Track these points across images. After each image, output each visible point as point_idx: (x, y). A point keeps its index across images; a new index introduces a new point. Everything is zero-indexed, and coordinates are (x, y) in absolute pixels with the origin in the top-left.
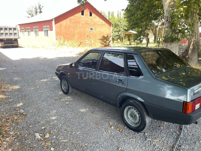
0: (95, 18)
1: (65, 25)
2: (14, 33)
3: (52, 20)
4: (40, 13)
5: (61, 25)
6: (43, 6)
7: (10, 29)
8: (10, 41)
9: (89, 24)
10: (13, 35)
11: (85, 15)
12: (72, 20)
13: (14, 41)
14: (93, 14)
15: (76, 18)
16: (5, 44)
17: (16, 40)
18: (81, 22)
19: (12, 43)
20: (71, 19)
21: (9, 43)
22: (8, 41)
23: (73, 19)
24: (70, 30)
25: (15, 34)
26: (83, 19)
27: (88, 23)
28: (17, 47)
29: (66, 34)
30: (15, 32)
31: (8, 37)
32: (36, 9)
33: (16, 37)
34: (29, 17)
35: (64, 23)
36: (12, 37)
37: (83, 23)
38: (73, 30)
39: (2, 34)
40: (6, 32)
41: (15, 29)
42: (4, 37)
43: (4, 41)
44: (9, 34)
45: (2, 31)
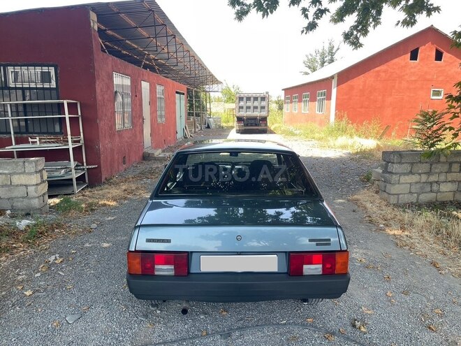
0: (451, 63)
1: (361, 87)
2: (261, 107)
3: (332, 77)
4: (329, 63)
5: (352, 88)
6: (338, 49)
7: (256, 99)
8: (253, 121)
9: (429, 80)
10: (259, 110)
11: (422, 60)
12: (383, 74)
13: (260, 120)
14: (446, 55)
15: (394, 69)
16: (245, 125)
17: (264, 119)
18: (406, 77)
19: (256, 125)
20: (378, 72)
21: (252, 125)
22: (250, 121)
23: (384, 72)
24: (372, 97)
25: (263, 108)
26: (412, 70)
27: (428, 77)
28: (264, 132)
29: (361, 107)
30: (264, 103)
31: (250, 113)
32: (323, 55)
33: (264, 114)
34: (307, 74)
35: (359, 81)
36: (257, 114)
37: (413, 78)
38: (380, 98)
39: (241, 108)
40: (249, 104)
41: (263, 99)
42: (243, 114)
43: (243, 120)
44: (252, 108)
45: (242, 104)
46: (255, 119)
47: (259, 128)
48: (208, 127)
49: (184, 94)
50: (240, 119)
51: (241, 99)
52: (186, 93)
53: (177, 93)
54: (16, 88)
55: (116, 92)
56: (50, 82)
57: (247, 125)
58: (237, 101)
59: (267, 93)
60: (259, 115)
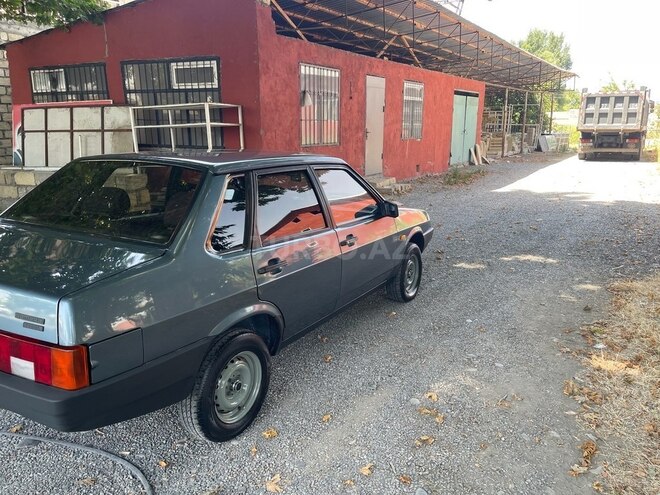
2: (628, 114)
7: (619, 99)
8: (612, 139)
10: (624, 117)
13: (625, 138)
16: (595, 146)
17: (637, 136)
19: (618, 146)
21: (610, 146)
22: (606, 139)
25: (632, 115)
28: (634, 158)
30: (634, 108)
31: (606, 125)
33: (634, 126)
36: (619, 126)
39: (590, 115)
40: (605, 108)
41: (634, 99)
42: (593, 126)
43: (593, 138)
44: (610, 116)
45: (592, 108)
46: (615, 134)
47: (623, 150)
48: (539, 149)
49: (477, 95)
50: (587, 136)
51: (591, 100)
52: (482, 95)
53: (457, 93)
54: (179, 90)
55: (304, 92)
56: (212, 81)
57: (601, 146)
58: (584, 104)
59: (643, 88)
60: (622, 128)
